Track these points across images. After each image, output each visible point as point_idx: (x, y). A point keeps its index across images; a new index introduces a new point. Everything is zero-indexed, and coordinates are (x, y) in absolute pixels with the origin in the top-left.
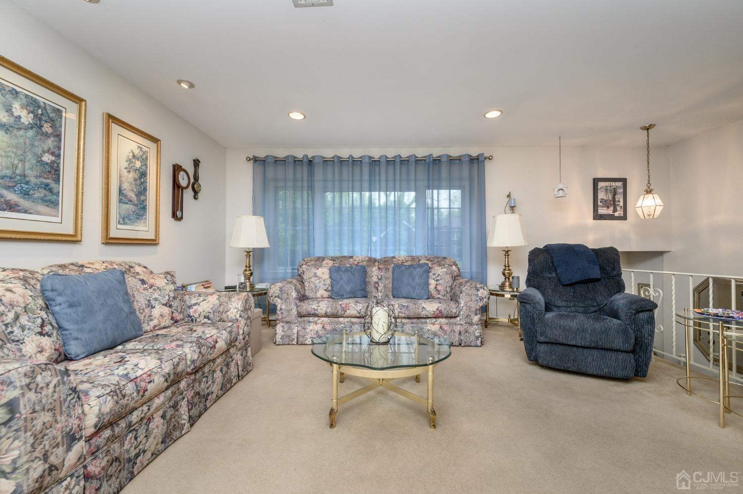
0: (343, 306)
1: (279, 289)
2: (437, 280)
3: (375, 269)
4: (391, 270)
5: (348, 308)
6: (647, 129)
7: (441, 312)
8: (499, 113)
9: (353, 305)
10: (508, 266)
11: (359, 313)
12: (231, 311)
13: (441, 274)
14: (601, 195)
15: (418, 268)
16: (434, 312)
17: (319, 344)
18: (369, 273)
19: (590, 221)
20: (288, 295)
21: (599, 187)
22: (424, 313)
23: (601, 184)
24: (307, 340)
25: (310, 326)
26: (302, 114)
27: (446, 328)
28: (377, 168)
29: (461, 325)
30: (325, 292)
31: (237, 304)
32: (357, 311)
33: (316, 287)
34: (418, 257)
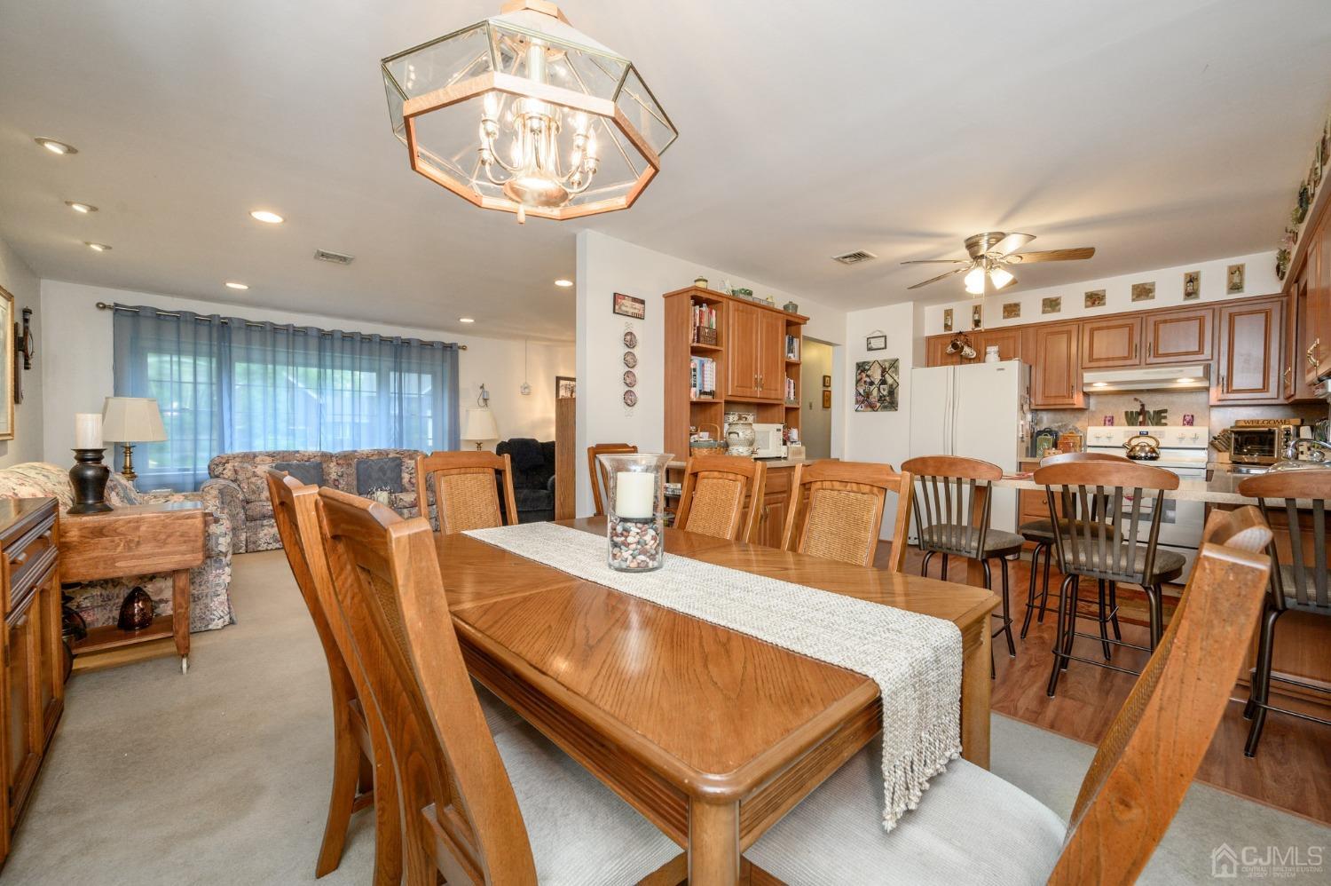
2: (410, 474)
3: (332, 465)
4: (354, 465)
18: (325, 470)
21: (560, 385)
23: (562, 383)
24: (260, 546)
25: (263, 530)
33: (258, 488)
34: (385, 451)
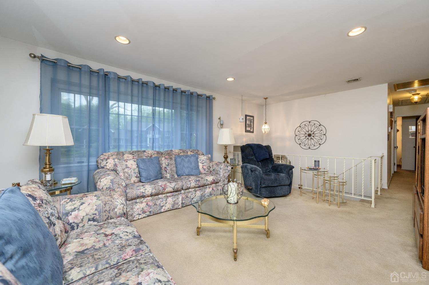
0: (163, 186)
1: (110, 181)
2: (203, 163)
3: (163, 159)
4: (173, 159)
5: (166, 187)
6: (266, 99)
7: (214, 180)
8: (233, 79)
9: (169, 185)
10: (226, 154)
11: (173, 189)
12: (118, 207)
13: (204, 160)
14: (248, 122)
15: (192, 157)
16: (212, 181)
17: (144, 218)
18: (160, 162)
19: (244, 133)
20: (119, 185)
21: (247, 119)
22: (207, 183)
23: (248, 118)
24: (134, 217)
25: (136, 206)
26: (127, 39)
27: (215, 189)
28: (157, 91)
29: (221, 186)
30: (136, 178)
31: (121, 200)
32: (172, 188)
33: (130, 175)
